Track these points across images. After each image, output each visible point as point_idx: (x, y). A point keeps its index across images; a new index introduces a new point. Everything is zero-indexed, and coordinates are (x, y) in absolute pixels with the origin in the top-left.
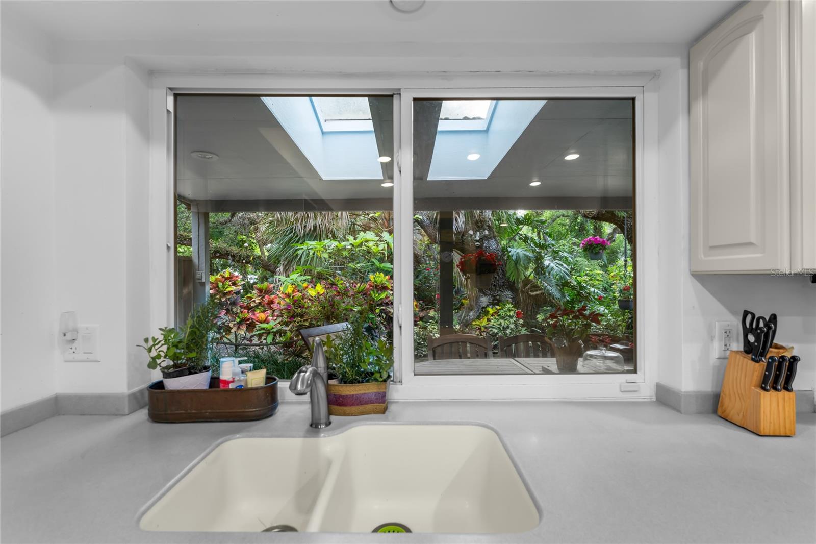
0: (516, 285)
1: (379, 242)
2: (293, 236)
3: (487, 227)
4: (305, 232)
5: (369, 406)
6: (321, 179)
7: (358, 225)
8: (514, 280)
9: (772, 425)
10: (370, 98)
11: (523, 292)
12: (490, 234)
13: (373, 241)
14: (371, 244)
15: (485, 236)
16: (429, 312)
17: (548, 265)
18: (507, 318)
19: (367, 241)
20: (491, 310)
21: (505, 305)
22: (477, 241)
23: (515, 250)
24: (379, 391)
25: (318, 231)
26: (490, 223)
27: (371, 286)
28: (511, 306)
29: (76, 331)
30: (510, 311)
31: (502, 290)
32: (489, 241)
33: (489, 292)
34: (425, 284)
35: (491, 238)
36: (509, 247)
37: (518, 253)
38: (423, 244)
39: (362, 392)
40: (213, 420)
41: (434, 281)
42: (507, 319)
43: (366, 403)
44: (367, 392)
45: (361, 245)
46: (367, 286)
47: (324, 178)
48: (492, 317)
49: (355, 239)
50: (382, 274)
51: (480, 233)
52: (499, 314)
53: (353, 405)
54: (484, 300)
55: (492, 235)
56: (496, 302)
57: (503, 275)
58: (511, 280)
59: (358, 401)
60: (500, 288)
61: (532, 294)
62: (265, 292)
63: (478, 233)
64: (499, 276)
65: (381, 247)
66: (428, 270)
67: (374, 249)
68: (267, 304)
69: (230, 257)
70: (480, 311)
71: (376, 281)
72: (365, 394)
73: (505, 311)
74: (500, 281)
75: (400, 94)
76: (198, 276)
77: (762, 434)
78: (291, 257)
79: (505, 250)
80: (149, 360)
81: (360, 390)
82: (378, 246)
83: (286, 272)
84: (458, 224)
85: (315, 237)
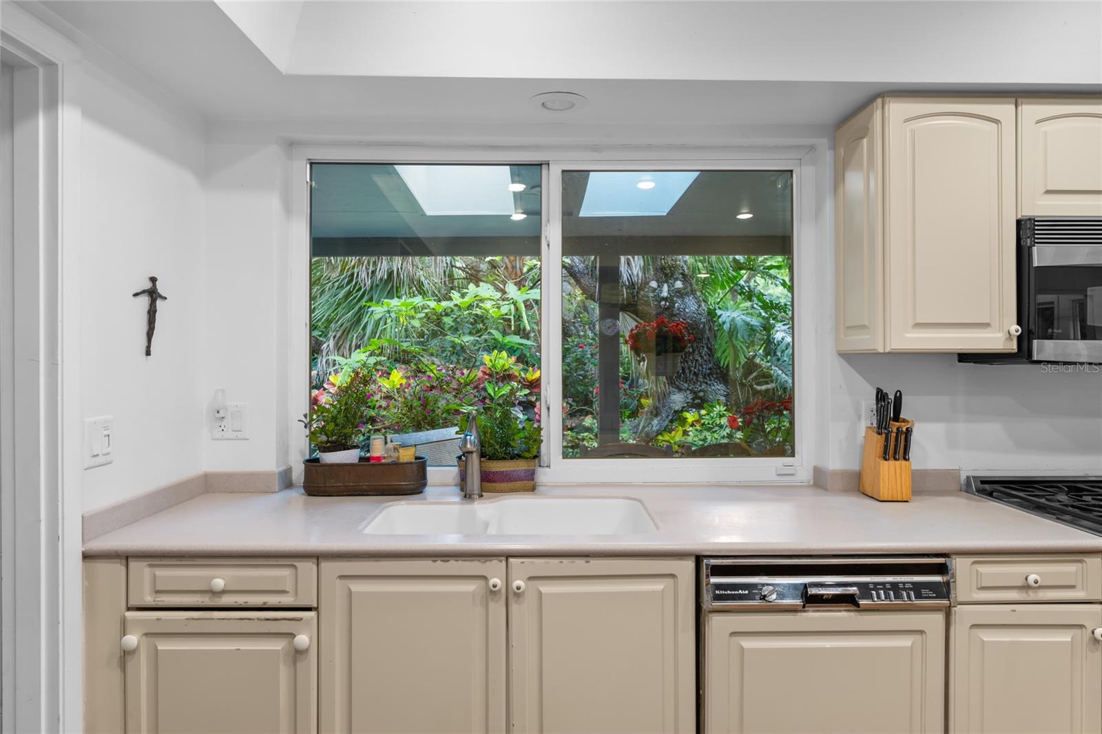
0: (731, 373)
1: (500, 302)
2: (353, 290)
3: (681, 276)
4: (372, 283)
5: (519, 484)
6: (424, 214)
7: (459, 268)
8: (728, 365)
9: (890, 491)
10: (512, 167)
11: (742, 385)
12: (685, 288)
13: (491, 299)
14: (488, 305)
15: (678, 291)
16: (584, 419)
17: (780, 339)
18: (717, 428)
19: (482, 300)
20: (690, 416)
21: (713, 407)
22: (665, 299)
23: (728, 313)
24: (529, 468)
25: (395, 280)
26: (685, 268)
27: (485, 373)
28: (723, 408)
30: (721, 416)
31: (709, 382)
32: (683, 298)
33: (686, 385)
34: (576, 371)
35: (687, 294)
36: (720, 308)
37: (733, 319)
38: (573, 301)
39: (512, 469)
40: (369, 493)
41: (591, 366)
42: (716, 431)
43: (516, 480)
44: (516, 469)
45: (470, 307)
46: (480, 374)
47: (429, 212)
48: (691, 429)
49: (463, 296)
50: (504, 354)
51: (669, 286)
52: (702, 421)
53: (502, 481)
54: (678, 399)
55: (689, 289)
56: (699, 402)
57: (709, 356)
58: (722, 365)
59: (508, 477)
60: (704, 377)
61: (759, 388)
63: (666, 285)
64: (702, 357)
65: (504, 310)
66: (582, 347)
67: (493, 312)
70: (670, 418)
71: (494, 366)
72: (514, 471)
73: (712, 418)
74: (705, 367)
75: (549, 164)
77: (881, 499)
78: (349, 324)
79: (711, 314)
81: (510, 467)
82: (499, 308)
83: (338, 350)
84: (631, 270)
85: (389, 291)
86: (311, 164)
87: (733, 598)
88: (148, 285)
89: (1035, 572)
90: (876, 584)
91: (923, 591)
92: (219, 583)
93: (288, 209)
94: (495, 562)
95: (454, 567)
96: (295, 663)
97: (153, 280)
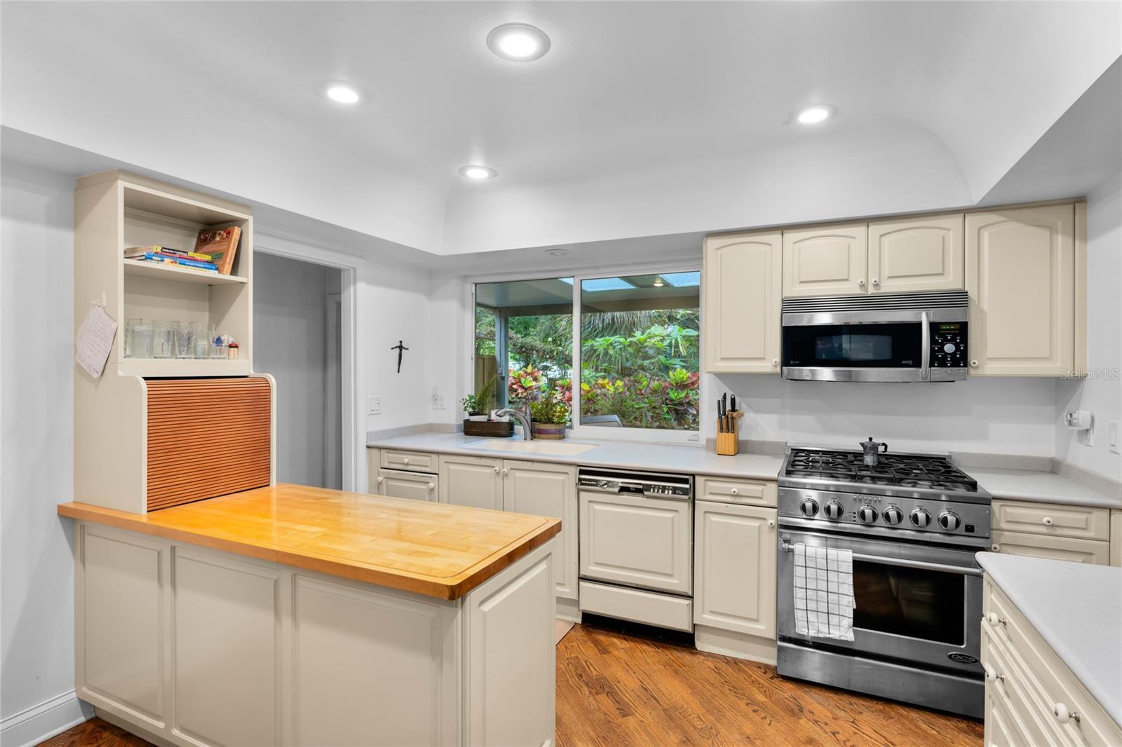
5: (552, 435)
9: (722, 449)
13: (660, 336)
25: (617, 324)
29: (437, 395)
40: (487, 435)
43: (550, 434)
59: (547, 432)
62: (567, 388)
68: (567, 400)
69: (534, 352)
76: (499, 371)
77: (719, 454)
80: (464, 408)
81: (547, 427)
86: (476, 284)
87: (589, 485)
88: (399, 344)
89: (735, 487)
90: (655, 485)
91: (677, 491)
92: (406, 461)
93: (463, 306)
94: (498, 460)
95: (484, 461)
96: (430, 494)
97: (401, 342)
